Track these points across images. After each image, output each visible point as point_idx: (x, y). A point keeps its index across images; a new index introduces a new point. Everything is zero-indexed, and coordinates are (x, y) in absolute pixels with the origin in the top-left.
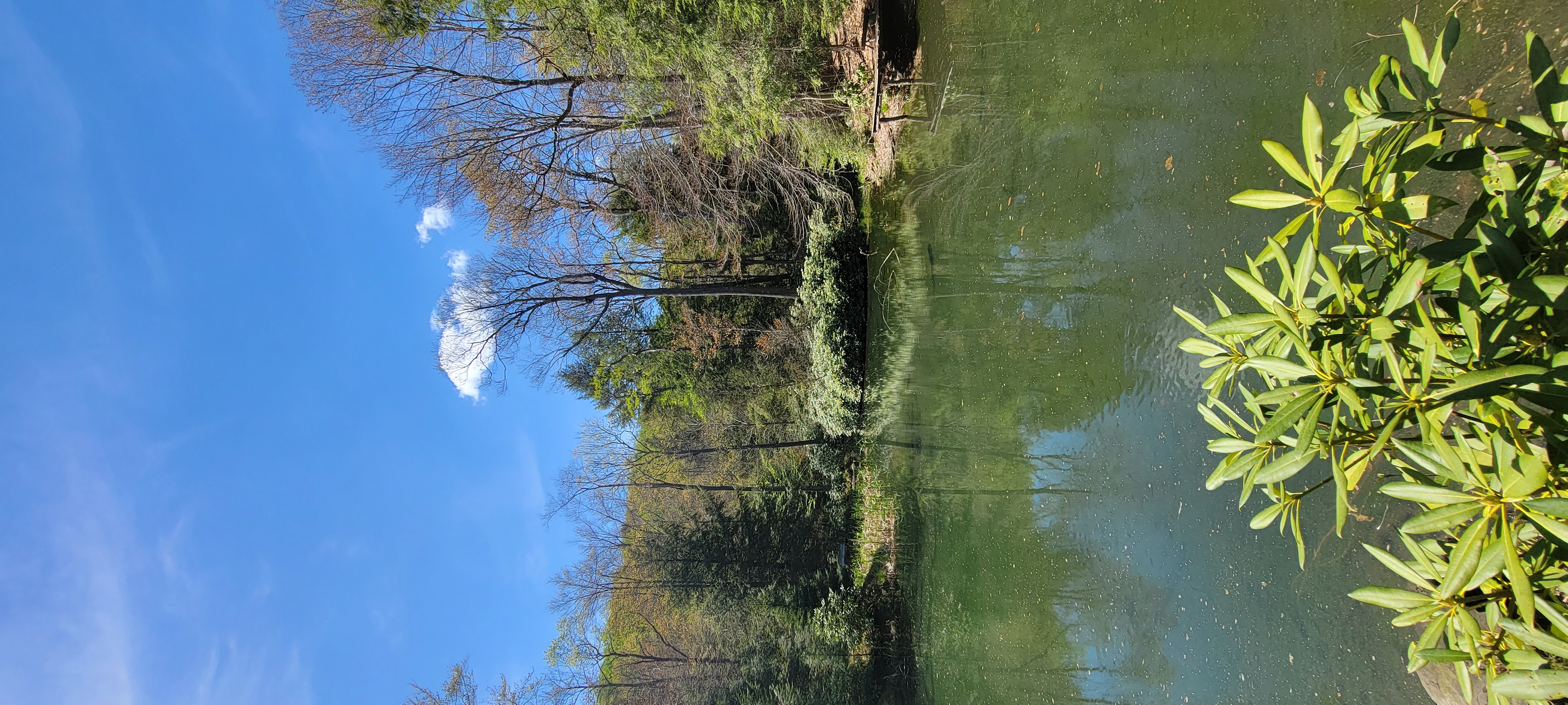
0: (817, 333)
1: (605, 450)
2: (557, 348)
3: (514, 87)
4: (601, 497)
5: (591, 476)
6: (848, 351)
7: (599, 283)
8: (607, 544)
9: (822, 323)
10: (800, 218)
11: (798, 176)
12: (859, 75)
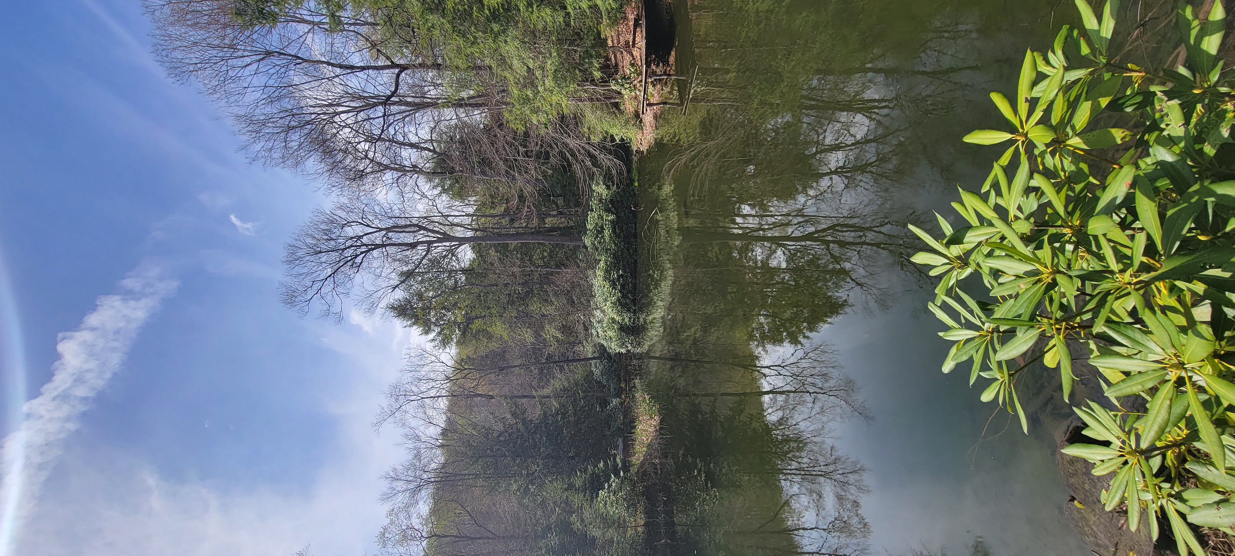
0: (598, 273)
1: (426, 368)
2: (386, 284)
3: (349, 71)
4: (423, 406)
5: (415, 389)
6: (623, 286)
7: (422, 232)
8: (429, 445)
9: (602, 264)
10: (585, 181)
11: (583, 148)
12: (630, 70)
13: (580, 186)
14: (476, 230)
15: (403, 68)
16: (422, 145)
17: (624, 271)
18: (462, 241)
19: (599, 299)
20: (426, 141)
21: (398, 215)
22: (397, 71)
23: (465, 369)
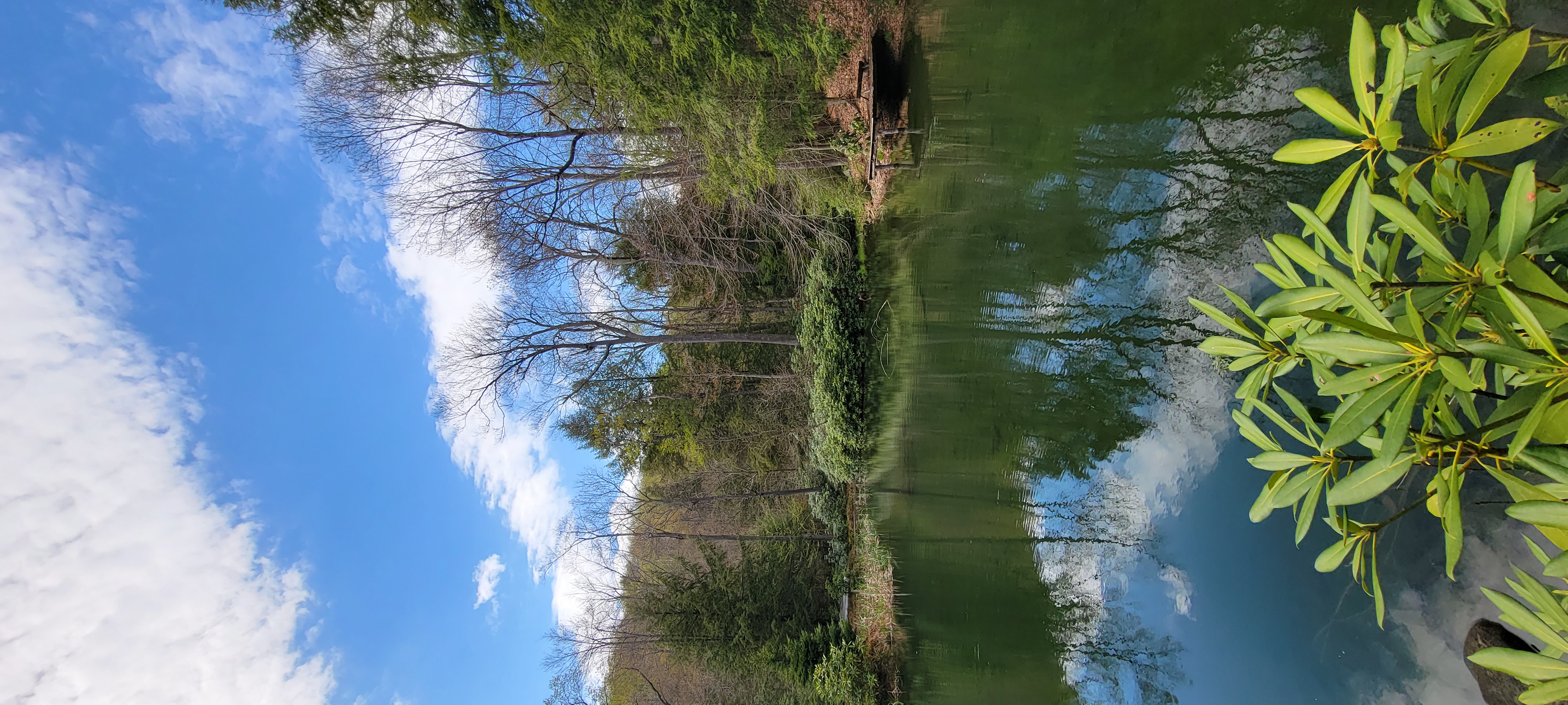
0: (816, 380)
1: (604, 500)
2: (556, 394)
3: (518, 140)
4: (598, 547)
6: (848, 397)
7: (601, 331)
8: (604, 596)
9: (821, 369)
10: (799, 265)
11: (797, 224)
12: (854, 126)
13: (794, 271)
14: (667, 328)
15: (581, 134)
16: (602, 226)
17: (850, 378)
18: (650, 341)
19: (817, 415)
20: (608, 221)
21: (573, 311)
22: (572, 137)
23: (651, 500)
